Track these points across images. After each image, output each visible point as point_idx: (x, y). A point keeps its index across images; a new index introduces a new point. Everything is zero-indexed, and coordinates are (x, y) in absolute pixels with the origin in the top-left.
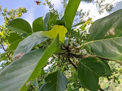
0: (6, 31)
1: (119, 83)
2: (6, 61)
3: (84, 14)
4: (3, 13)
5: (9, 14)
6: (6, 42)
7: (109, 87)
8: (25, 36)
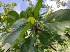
0: (4, 16)
1: (67, 47)
2: (4, 33)
3: (49, 7)
4: (3, 6)
5: (6, 6)
6: (4, 22)
7: (62, 49)
8: (16, 20)
